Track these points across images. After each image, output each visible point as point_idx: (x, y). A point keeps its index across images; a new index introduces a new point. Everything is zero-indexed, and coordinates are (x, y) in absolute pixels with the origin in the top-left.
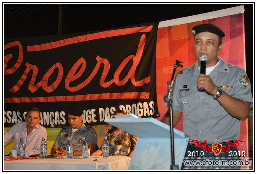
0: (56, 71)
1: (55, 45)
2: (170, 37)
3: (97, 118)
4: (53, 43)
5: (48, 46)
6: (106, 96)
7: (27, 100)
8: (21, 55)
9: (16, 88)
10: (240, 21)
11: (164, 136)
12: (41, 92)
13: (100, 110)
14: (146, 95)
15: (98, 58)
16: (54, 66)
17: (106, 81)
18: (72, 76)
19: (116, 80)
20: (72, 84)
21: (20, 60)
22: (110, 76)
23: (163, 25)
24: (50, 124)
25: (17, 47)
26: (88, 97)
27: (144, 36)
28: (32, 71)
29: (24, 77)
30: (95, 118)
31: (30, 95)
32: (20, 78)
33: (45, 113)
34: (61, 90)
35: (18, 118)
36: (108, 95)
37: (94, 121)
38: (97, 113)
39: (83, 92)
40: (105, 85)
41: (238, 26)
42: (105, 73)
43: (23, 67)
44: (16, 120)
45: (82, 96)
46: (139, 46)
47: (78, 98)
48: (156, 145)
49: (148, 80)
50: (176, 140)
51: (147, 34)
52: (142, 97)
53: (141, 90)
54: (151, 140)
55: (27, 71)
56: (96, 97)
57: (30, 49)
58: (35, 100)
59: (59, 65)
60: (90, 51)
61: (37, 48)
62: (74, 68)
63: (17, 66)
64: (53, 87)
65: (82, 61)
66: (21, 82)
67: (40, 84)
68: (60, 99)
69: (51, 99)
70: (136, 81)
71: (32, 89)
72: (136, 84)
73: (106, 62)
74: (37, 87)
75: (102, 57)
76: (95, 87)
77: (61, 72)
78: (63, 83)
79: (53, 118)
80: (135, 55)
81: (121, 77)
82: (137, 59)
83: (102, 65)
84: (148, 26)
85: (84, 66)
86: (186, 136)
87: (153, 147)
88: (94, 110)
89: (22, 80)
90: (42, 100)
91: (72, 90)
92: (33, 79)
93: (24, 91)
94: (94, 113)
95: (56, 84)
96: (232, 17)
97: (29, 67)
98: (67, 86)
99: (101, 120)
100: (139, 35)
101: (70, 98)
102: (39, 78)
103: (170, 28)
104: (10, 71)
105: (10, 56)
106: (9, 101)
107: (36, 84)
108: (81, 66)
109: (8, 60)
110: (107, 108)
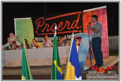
1: (54, 18)
2: (86, 14)
3: (67, 38)
4: (53, 17)
5: (51, 18)
6: (69, 32)
7: (46, 34)
8: (44, 21)
9: (43, 31)
10: (105, 10)
11: (87, 37)
13: (68, 36)
14: (80, 31)
15: (66, 21)
16: (54, 24)
17: (69, 27)
18: (59, 27)
19: (72, 27)
20: (59, 29)
21: (44, 23)
22: (70, 26)
23: (84, 11)
24: (53, 41)
25: (42, 19)
26: (64, 32)
27: (79, 15)
28: (47, 26)
29: (45, 27)
30: (66, 38)
31: (47, 32)
32: (44, 28)
33: (52, 37)
35: (44, 39)
36: (70, 31)
37: (66, 39)
38: (67, 37)
40: (69, 29)
41: (105, 11)
42: (69, 25)
43: (45, 25)
44: (43, 40)
45: (62, 32)
46: (78, 17)
47: (61, 33)
48: (86, 39)
49: (81, 27)
50: (90, 37)
51: (80, 14)
52: (79, 32)
53: (79, 30)
54: (85, 38)
55: (46, 26)
56: (66, 32)
57: (46, 19)
58: (49, 34)
59: (55, 24)
60: (64, 19)
61: (48, 19)
62: (60, 24)
63: (43, 24)
64: (54, 30)
65: (62, 22)
66: (44, 29)
67: (50, 29)
69: (53, 33)
70: (78, 27)
71: (48, 31)
72: (77, 28)
73: (69, 22)
74: (49, 30)
75: (68, 21)
76: (66, 29)
80: (77, 20)
81: (73, 26)
82: (77, 21)
83: (68, 23)
84: (80, 11)
86: (91, 36)
87: (85, 39)
89: (45, 28)
90: (51, 34)
92: (48, 28)
93: (45, 31)
94: (66, 37)
96: (103, 9)
97: (46, 25)
99: (68, 39)
100: (78, 14)
101: (59, 33)
102: (50, 27)
104: (41, 26)
105: (41, 21)
106: (41, 34)
107: (49, 29)
108: (62, 23)
109: (40, 23)
110: (70, 35)
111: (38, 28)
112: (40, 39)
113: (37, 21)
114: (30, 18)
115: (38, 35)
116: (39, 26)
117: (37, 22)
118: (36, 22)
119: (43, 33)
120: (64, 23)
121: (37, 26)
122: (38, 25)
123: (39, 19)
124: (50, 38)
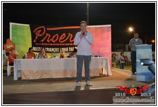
0: (56, 36)
1: (56, 29)
3: (68, 50)
4: (55, 28)
5: (53, 29)
7: (46, 44)
8: (45, 31)
9: (43, 41)
12: (51, 42)
13: (70, 48)
15: (69, 34)
16: (56, 35)
18: (61, 38)
20: (61, 40)
24: (54, 52)
25: (43, 28)
26: (66, 44)
28: (48, 36)
29: (46, 37)
31: (47, 43)
32: (44, 37)
34: (58, 42)
36: (72, 44)
37: (68, 51)
38: (68, 49)
39: (65, 43)
40: (71, 41)
41: (109, 29)
42: (71, 38)
43: (45, 35)
47: (63, 44)
55: (47, 36)
56: (68, 44)
57: (48, 29)
58: (49, 44)
59: (57, 35)
60: (67, 32)
61: (50, 29)
62: (62, 36)
63: (43, 34)
64: (55, 41)
66: (44, 39)
67: (51, 40)
68: (57, 44)
69: (54, 44)
71: (48, 41)
73: (71, 35)
75: (71, 33)
76: (68, 41)
77: (58, 37)
78: (58, 40)
79: (55, 50)
83: (70, 36)
85: (65, 36)
88: (68, 48)
89: (45, 38)
90: (51, 44)
91: (61, 42)
92: (49, 38)
93: (45, 42)
95: (56, 40)
96: (108, 27)
97: (47, 34)
98: (60, 41)
99: (70, 51)
101: (60, 44)
102: (51, 38)
103: (90, 28)
104: (41, 35)
105: (41, 31)
106: (40, 44)
107: (49, 40)
108: (64, 35)
109: (40, 32)
110: (71, 48)
111: (37, 37)
112: (39, 49)
113: (37, 29)
114: (28, 25)
115: (37, 44)
116: (38, 35)
117: (37, 31)
118: (35, 31)
119: (43, 43)
120: (67, 36)
121: (36, 35)
122: (37, 33)
123: (39, 28)
124: (51, 48)
